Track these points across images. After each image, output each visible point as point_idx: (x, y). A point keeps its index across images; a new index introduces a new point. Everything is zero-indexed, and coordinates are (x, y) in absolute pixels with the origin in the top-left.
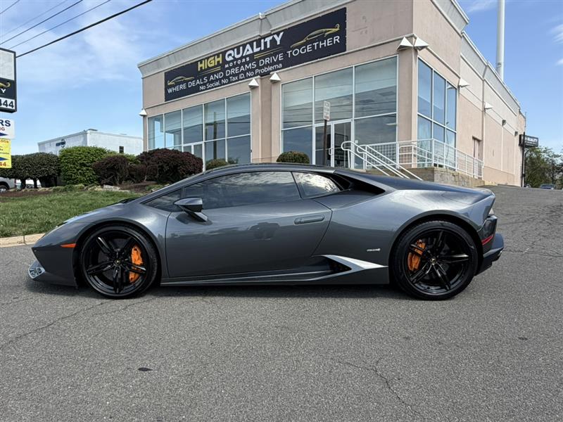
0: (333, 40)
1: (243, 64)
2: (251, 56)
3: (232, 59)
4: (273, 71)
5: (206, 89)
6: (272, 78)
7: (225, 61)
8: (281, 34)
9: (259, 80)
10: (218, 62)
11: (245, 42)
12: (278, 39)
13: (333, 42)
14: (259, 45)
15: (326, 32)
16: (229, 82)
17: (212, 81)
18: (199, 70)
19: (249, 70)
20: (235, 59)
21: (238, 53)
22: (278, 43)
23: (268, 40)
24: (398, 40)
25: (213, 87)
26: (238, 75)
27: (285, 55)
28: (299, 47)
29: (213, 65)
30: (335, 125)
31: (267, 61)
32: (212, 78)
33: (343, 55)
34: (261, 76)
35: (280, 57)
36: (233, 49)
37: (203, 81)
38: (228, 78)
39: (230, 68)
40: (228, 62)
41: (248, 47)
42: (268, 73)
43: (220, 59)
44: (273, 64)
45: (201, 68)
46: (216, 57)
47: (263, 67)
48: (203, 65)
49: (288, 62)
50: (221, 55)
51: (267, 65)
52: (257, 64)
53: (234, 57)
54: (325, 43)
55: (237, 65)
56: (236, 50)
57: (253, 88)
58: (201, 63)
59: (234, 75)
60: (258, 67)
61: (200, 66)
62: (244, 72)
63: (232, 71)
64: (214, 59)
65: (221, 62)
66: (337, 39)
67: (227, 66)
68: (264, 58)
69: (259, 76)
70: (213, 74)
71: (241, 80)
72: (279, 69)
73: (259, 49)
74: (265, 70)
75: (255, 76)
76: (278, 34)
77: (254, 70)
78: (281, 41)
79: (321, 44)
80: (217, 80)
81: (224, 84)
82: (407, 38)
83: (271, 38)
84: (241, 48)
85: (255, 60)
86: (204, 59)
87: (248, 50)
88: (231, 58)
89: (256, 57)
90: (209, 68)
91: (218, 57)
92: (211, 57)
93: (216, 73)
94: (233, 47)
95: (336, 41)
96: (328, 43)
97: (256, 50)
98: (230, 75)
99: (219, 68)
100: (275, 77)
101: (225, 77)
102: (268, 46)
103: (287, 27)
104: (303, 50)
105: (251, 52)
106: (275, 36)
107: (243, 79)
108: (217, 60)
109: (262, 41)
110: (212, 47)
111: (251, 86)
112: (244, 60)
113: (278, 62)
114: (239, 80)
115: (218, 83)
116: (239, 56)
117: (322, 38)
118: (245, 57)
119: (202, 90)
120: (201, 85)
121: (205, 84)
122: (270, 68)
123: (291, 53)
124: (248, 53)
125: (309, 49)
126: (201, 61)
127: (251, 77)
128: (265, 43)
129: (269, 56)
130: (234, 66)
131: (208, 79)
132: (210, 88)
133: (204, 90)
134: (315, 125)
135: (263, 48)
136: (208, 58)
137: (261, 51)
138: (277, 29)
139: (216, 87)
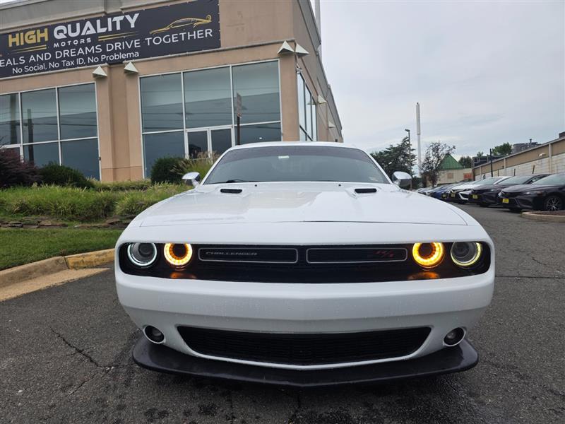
0: (204, 32)
1: (83, 46)
2: (94, 37)
3: (65, 37)
4: (127, 59)
5: (24, 73)
6: (126, 68)
7: (52, 39)
8: (136, 16)
9: (106, 69)
10: (42, 39)
11: (84, 18)
12: (132, 22)
13: (204, 35)
14: (104, 25)
15: (195, 22)
16: (61, 67)
17: (33, 64)
18: (10, 45)
19: (90, 55)
20: (69, 38)
21: (74, 30)
22: (133, 26)
23: (118, 19)
24: (278, 43)
25: (34, 72)
26: (74, 59)
27: (143, 42)
28: (162, 35)
29: (34, 41)
30: (212, 131)
31: (117, 46)
32: (32, 59)
33: (218, 51)
34: (110, 64)
35: (136, 43)
36: (66, 25)
37: (17, 61)
38: (59, 61)
39: (61, 49)
40: (60, 41)
41: (88, 24)
42: (120, 63)
43: (45, 35)
44: (126, 50)
45: (14, 43)
46: (38, 31)
47: (112, 53)
48: (16, 40)
49: (147, 52)
50: (46, 30)
51: (118, 52)
52: (104, 47)
53: (67, 35)
54: (194, 35)
55: (72, 46)
56: (69, 26)
57: (99, 78)
58: (14, 36)
59: (69, 59)
60: (104, 52)
61: (11, 40)
62: (85, 57)
63: (66, 53)
64: (36, 33)
65: (46, 39)
66: (209, 32)
67: (56, 45)
68: (113, 42)
69: (106, 64)
70: (34, 54)
71: (80, 66)
72: (135, 58)
73: (104, 30)
74: (115, 57)
75: (100, 62)
76: (132, 15)
77: (99, 55)
78: (136, 23)
79: (189, 36)
80: (40, 62)
81: (52, 69)
82: (287, 42)
83: (122, 18)
84: (78, 25)
85: (99, 43)
86: (19, 32)
87: (88, 29)
88: (62, 36)
89: (101, 39)
90: (26, 45)
91: (42, 32)
92: (30, 30)
93: (40, 53)
94: (65, 21)
95: (208, 35)
96: (198, 35)
97: (100, 30)
98: (62, 58)
99: (44, 47)
100: (130, 67)
101: (53, 60)
102: (118, 28)
103: (144, 9)
104: (167, 39)
105: (92, 31)
106: (128, 17)
107: (83, 65)
108: (40, 35)
109: (109, 19)
110: (31, 17)
111: (95, 76)
112: (82, 41)
113: (133, 50)
114: (76, 65)
115: (42, 67)
116: (76, 34)
117: (190, 29)
118: (85, 37)
119: (16, 74)
120: (15, 67)
121: (22, 66)
122: (123, 56)
123: (151, 41)
124: (89, 33)
125: (174, 39)
126: (14, 34)
127: (94, 63)
128: (114, 24)
129: (121, 40)
130: (67, 47)
131: (27, 59)
132: (29, 72)
133: (19, 74)
134: (186, 131)
135: (110, 29)
136: (25, 32)
137: (107, 33)
138: (129, 8)
139: (39, 71)
